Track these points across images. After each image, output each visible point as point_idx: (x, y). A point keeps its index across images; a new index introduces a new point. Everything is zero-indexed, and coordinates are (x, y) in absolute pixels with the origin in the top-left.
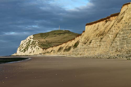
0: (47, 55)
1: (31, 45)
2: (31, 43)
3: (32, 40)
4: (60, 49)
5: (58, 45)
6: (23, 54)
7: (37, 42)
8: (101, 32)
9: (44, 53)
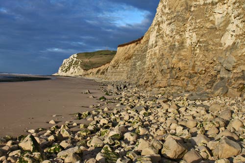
0: (87, 77)
1: (73, 64)
2: (73, 63)
3: (75, 59)
4: (98, 72)
5: (97, 67)
6: (64, 74)
7: (80, 63)
8: (129, 55)
9: (84, 75)
